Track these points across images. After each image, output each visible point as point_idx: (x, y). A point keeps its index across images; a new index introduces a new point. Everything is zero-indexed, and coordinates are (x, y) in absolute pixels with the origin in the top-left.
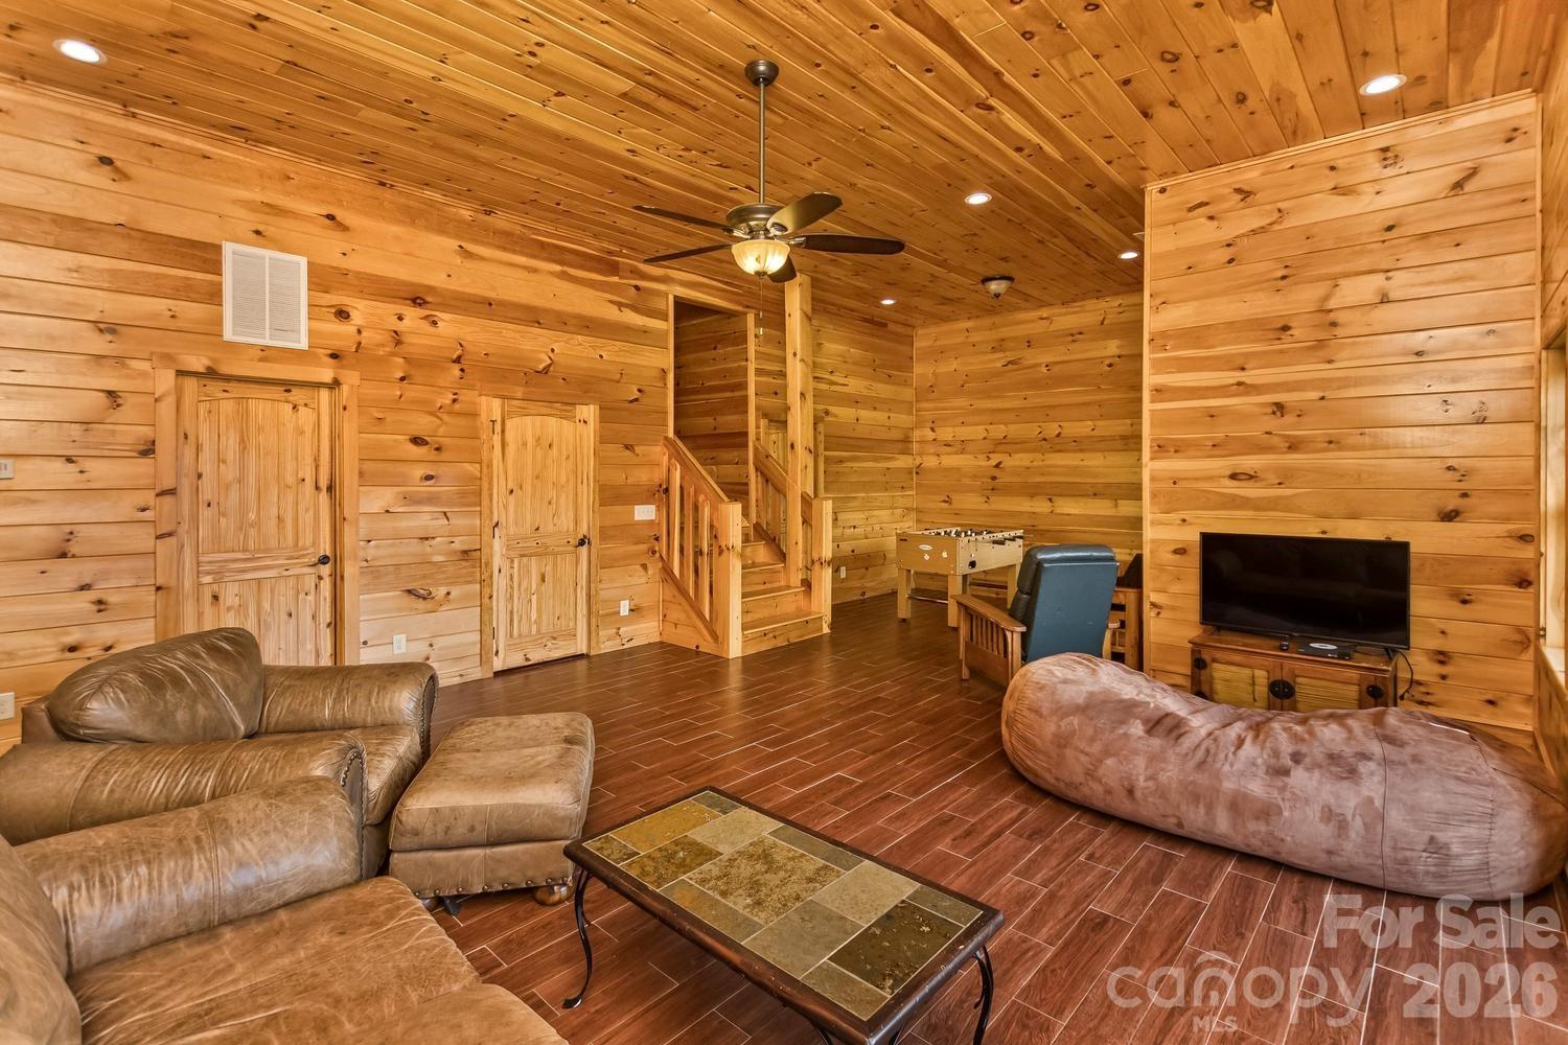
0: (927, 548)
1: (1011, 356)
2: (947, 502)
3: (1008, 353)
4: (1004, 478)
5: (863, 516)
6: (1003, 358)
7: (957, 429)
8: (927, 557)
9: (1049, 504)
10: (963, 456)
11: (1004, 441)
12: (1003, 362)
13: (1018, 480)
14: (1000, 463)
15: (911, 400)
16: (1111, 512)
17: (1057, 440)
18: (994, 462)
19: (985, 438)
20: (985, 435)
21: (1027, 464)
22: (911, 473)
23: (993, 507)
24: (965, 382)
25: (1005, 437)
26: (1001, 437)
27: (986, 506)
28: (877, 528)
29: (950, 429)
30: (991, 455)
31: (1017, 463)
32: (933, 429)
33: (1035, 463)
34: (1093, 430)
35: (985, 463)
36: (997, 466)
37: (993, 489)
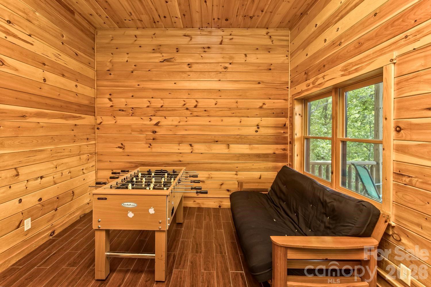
0: (131, 205)
1: (166, 56)
2: (121, 148)
3: (163, 54)
4: (161, 132)
5: (52, 166)
6: (160, 57)
7: (128, 100)
8: (131, 215)
9: (190, 147)
10: (131, 118)
11: (161, 109)
12: (161, 59)
13: (171, 133)
14: (159, 122)
15: (93, 78)
16: (226, 151)
17: (195, 109)
18: (154, 122)
19: (148, 107)
20: (149, 104)
21: (176, 123)
22: (93, 129)
23: (154, 150)
24: (135, 70)
25: (162, 107)
26: (160, 105)
27: (149, 150)
28: (66, 172)
29: (123, 100)
30: (152, 118)
31: (170, 123)
32: (110, 99)
33: (181, 123)
34: (216, 104)
35: (148, 122)
36: (157, 124)
37: (154, 139)
